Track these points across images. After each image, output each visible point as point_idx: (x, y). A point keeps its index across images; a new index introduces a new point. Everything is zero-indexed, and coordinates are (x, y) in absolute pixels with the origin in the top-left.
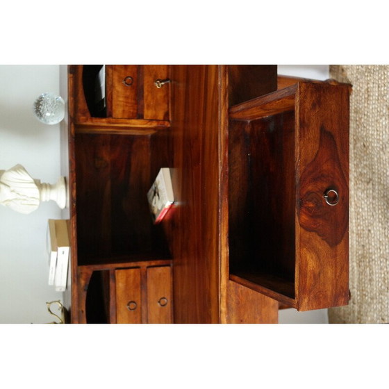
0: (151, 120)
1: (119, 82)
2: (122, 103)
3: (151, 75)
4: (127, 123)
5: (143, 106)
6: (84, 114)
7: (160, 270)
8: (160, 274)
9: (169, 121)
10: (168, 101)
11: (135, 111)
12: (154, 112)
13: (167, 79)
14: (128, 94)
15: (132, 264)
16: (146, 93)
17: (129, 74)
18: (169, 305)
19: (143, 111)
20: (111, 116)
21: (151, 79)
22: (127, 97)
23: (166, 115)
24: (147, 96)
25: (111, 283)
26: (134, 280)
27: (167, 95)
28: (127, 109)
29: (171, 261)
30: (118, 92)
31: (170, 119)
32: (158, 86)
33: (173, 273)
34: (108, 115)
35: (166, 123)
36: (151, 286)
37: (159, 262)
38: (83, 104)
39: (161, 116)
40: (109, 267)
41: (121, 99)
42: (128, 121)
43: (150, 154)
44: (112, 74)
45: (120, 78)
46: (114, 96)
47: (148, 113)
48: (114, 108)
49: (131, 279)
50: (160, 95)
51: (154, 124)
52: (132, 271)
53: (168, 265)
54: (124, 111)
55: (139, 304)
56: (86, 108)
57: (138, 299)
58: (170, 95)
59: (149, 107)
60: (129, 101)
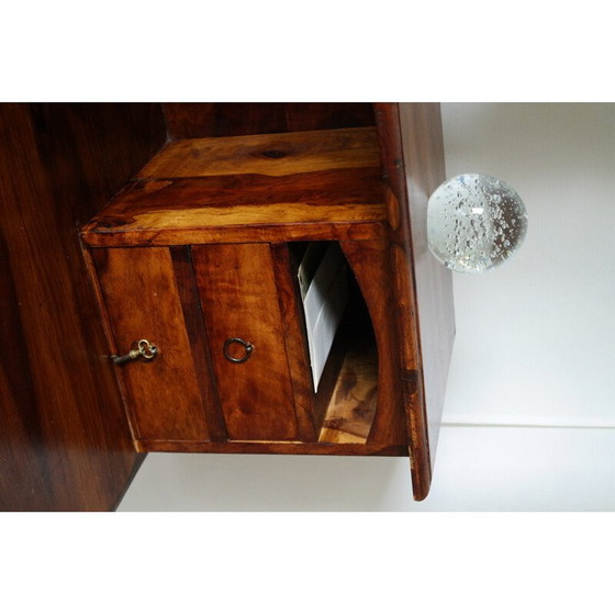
0: (146, 244)
1: (265, 347)
2: (246, 287)
3: (175, 370)
5: (180, 286)
6: (362, 248)
9: (90, 248)
10: (106, 305)
11: (200, 267)
12: (142, 268)
13: (123, 366)
14: (233, 316)
16: (179, 320)
17: (241, 370)
19: (176, 269)
20: (275, 249)
21: (171, 361)
22: (235, 305)
23: (102, 264)
24: (172, 314)
27: (114, 322)
28: (229, 273)
30: (264, 319)
31: (85, 253)
32: (145, 347)
34: (285, 252)
35: (95, 241)
38: (369, 276)
39: (118, 260)
41: (251, 299)
44: (289, 366)
45: (268, 360)
46: (273, 306)
47: (160, 265)
48: (270, 273)
50: (135, 319)
54: (237, 266)
56: (357, 269)
58: (105, 325)
59: (163, 284)
60: (224, 296)
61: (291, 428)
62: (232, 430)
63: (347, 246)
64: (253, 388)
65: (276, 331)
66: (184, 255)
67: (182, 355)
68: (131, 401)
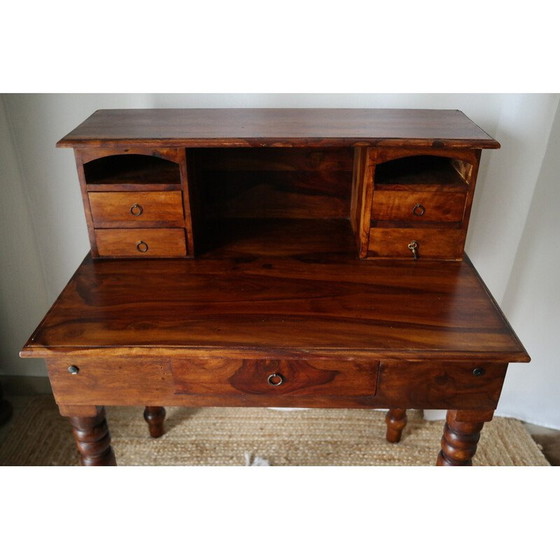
0: (368, 236)
1: (419, 199)
2: (391, 202)
3: (424, 236)
4: (365, 207)
5: (387, 227)
6: (380, 156)
7: (182, 243)
8: (177, 244)
9: (367, 257)
10: (391, 256)
11: (380, 218)
12: (378, 239)
13: (418, 256)
14: (403, 209)
15: (188, 211)
16: (402, 230)
17: (428, 211)
18: (138, 254)
19: (380, 227)
20: (376, 189)
21: (420, 237)
22: (399, 208)
23: (375, 254)
24: (399, 232)
25: (163, 186)
26: (169, 213)
27: (399, 255)
28: (384, 208)
29: (193, 257)
30: (406, 198)
31: (368, 259)
32: (411, 245)
33: (178, 259)
34: (378, 185)
35: (364, 254)
36: (161, 233)
37: (191, 242)
38: (391, 155)
39: (373, 247)
40: (184, 182)
41: (397, 202)
42: (368, 209)
43: (326, 218)
44: (429, 191)
45: (424, 200)
46: (401, 194)
47: (377, 233)
48: (386, 192)
49: (171, 210)
50: (399, 247)
51: (363, 240)
52: (181, 211)
53: (188, 254)
54: (382, 204)
55: (140, 219)
56: (388, 159)
57: (144, 218)
58: (399, 259)
59: (386, 233)
60: (394, 211)
61: (459, 195)
62: (457, 219)
63: (379, 162)
64: (437, 208)
65: (412, 194)
66: (374, 223)
67: (419, 233)
68: (434, 257)
